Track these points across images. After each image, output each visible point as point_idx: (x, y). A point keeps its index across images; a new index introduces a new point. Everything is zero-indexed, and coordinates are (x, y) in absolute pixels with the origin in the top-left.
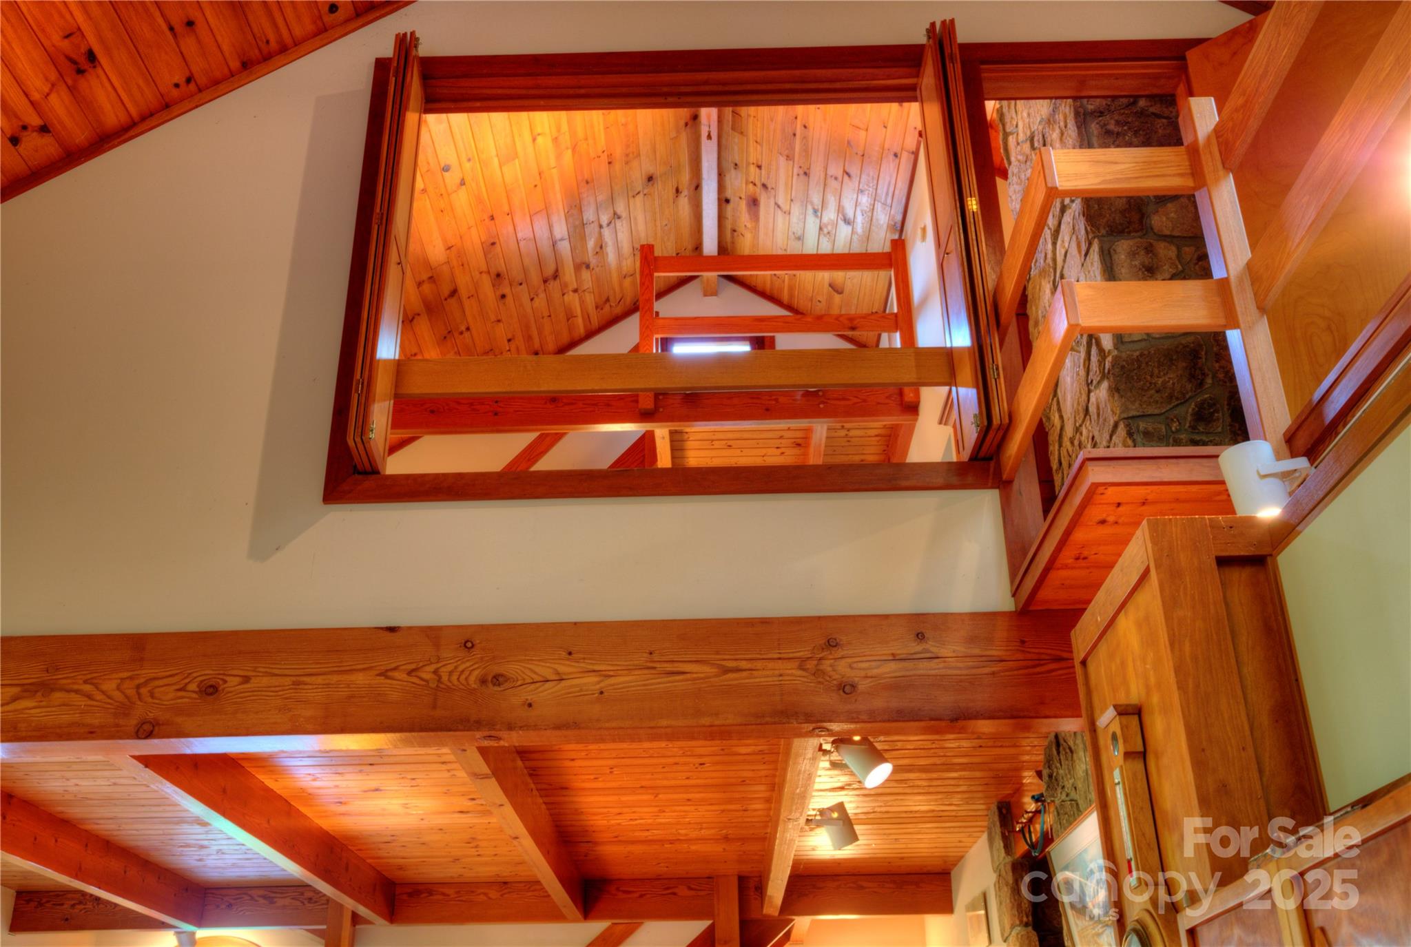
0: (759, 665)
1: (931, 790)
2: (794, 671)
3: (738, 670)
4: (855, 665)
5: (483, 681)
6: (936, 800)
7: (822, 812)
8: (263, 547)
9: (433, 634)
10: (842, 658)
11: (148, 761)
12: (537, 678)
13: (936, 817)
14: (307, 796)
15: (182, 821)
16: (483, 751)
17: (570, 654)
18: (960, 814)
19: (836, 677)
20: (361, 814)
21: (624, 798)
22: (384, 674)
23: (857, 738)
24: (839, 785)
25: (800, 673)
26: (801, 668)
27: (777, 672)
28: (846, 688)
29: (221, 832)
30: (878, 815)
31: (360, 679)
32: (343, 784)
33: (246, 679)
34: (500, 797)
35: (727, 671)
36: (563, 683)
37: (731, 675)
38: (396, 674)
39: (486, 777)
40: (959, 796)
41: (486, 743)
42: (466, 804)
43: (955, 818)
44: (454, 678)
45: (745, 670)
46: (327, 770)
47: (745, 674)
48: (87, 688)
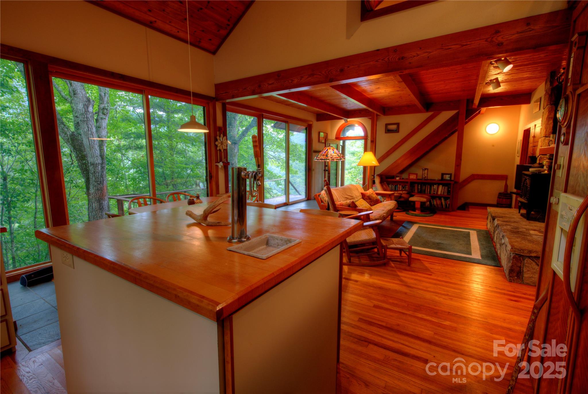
0: (473, 42)
1: (528, 71)
2: (484, 43)
3: (466, 45)
4: (504, 37)
5: (399, 59)
6: (529, 74)
7: (491, 80)
8: (349, 36)
9: (387, 50)
10: (500, 36)
11: (333, 87)
12: (412, 56)
13: (528, 78)
14: (365, 91)
15: (342, 99)
16: (400, 76)
17: (421, 48)
18: (537, 76)
19: (497, 41)
20: (375, 94)
21: (437, 83)
22: (377, 61)
23: (503, 59)
24: (498, 73)
25: (485, 42)
26: (486, 41)
27: (478, 44)
28: (500, 44)
29: (349, 100)
30: (510, 80)
31: (371, 63)
32: (371, 87)
33: (348, 67)
34: (405, 86)
35: (463, 46)
36: (419, 56)
37: (464, 47)
38: (379, 61)
39: (401, 82)
40: (538, 71)
41: (400, 74)
42: (398, 89)
43: (535, 78)
44: (393, 59)
45: (469, 45)
46: (368, 85)
47: (468, 46)
48: (319, 73)
